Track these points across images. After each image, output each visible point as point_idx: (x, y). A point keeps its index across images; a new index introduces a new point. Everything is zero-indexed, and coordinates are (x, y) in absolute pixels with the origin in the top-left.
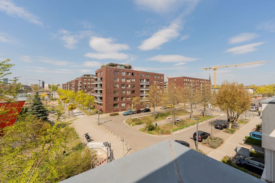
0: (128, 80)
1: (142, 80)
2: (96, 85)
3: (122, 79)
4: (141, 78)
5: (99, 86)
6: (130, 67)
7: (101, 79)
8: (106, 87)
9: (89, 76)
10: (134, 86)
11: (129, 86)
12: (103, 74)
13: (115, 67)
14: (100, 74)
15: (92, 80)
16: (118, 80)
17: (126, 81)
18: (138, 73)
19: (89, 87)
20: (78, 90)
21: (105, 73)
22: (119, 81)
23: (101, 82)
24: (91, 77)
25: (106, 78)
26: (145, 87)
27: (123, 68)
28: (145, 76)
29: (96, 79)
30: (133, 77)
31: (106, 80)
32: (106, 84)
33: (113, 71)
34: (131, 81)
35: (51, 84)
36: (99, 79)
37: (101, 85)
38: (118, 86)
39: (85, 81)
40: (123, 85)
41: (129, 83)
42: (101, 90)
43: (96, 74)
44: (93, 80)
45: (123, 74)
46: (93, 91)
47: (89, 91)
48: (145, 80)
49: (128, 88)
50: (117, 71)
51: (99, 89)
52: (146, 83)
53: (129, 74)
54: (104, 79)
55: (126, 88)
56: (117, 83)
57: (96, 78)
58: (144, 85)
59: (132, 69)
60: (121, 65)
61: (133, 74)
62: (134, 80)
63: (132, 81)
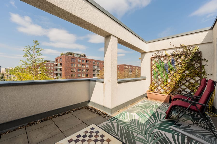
0: (83, 66)
1: (94, 66)
2: (56, 69)
3: (78, 65)
4: (93, 65)
5: (58, 70)
6: (85, 56)
7: (61, 64)
8: (65, 71)
9: (49, 62)
10: (88, 71)
11: (84, 70)
12: (62, 61)
13: (72, 56)
14: (60, 60)
15: (51, 65)
16: (75, 65)
17: (81, 66)
18: (91, 60)
19: (49, 71)
20: (38, 73)
21: (64, 60)
22: (76, 67)
23: (60, 67)
24: (51, 62)
25: (65, 64)
26: (96, 71)
27: (79, 56)
28: (96, 63)
29: (56, 65)
30: (87, 64)
31: (65, 65)
32: (65, 68)
33: (71, 59)
34: (85, 67)
35: (8, 68)
36: (59, 64)
37: (61, 69)
38: (75, 70)
39: (45, 66)
40: (79, 70)
41: (84, 69)
42: (60, 74)
43: (56, 60)
44: (53, 65)
45: (79, 61)
46: (53, 74)
47: (49, 74)
48: (96, 66)
49: (83, 72)
50: (74, 59)
51: (58, 72)
52: (97, 68)
53: (84, 61)
54: (63, 65)
55: (81, 72)
56: (74, 68)
57: (56, 63)
58: (95, 70)
59: (86, 57)
60: (78, 54)
61: (87, 61)
62: (88, 66)
63: (87, 66)
